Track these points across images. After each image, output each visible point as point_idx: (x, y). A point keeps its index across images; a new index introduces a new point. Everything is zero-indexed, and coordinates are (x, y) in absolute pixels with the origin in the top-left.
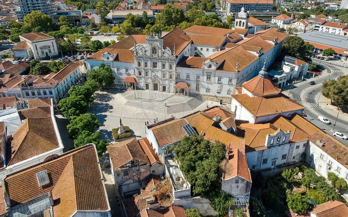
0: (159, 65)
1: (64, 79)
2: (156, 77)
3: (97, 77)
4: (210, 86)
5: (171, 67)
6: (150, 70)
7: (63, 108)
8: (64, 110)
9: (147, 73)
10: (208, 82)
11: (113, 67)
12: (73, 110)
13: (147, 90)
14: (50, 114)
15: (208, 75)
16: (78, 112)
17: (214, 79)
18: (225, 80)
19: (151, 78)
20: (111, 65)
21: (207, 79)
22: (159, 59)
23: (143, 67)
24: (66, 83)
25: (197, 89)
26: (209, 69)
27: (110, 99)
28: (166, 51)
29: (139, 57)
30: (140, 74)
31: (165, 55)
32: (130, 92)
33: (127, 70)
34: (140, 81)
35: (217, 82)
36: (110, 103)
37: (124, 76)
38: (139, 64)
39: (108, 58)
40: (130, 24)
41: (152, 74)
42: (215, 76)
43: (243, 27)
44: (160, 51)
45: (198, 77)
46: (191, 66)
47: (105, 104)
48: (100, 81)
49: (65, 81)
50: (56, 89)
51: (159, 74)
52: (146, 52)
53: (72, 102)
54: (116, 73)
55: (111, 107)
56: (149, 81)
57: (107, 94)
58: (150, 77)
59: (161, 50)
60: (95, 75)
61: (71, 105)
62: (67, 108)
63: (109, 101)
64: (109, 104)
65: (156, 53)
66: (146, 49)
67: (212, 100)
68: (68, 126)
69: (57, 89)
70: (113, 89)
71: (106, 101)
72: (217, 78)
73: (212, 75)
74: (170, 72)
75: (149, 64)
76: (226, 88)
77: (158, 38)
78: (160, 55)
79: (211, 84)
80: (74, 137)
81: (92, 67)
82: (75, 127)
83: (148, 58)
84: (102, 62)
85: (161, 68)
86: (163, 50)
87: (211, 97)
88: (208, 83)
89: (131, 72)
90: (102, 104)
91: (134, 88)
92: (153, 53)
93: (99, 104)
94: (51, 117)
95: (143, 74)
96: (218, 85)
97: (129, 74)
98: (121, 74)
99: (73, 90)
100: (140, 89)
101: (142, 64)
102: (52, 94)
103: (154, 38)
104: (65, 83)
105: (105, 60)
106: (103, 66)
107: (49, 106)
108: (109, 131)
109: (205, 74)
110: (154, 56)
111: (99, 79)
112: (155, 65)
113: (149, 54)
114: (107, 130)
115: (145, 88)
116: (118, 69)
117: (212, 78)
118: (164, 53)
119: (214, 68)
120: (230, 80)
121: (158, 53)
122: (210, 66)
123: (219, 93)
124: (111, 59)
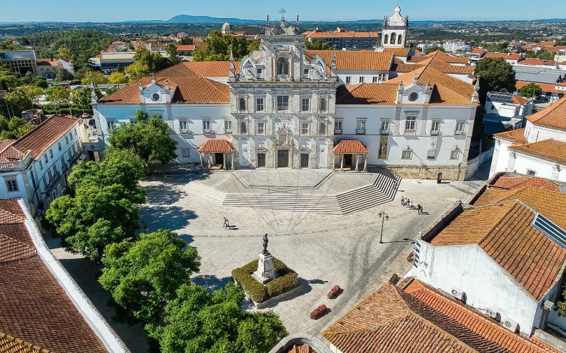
0: (295, 102)
1: (45, 149)
2: (284, 134)
3: (134, 143)
4: (413, 144)
5: (323, 106)
6: (271, 116)
7: (68, 225)
8: (73, 231)
9: (261, 125)
10: (407, 134)
11: (170, 119)
12: (104, 225)
13: (261, 168)
14: (32, 245)
15: (409, 118)
16: (118, 230)
17: (423, 126)
18: (448, 126)
19: (273, 138)
20: (165, 115)
21: (407, 127)
22: (295, 87)
23: (252, 111)
24: (51, 161)
25: (382, 152)
26: (412, 102)
27: (175, 196)
28: (313, 65)
29: (242, 86)
30: (243, 128)
31: (309, 75)
32: (221, 176)
33: (206, 124)
34: (244, 146)
35: (428, 132)
36: (182, 204)
37: (199, 141)
38: (242, 105)
39: (156, 97)
40: (146, 67)
41: (274, 128)
42: (425, 118)
43: (399, 45)
44: (297, 65)
45: (385, 125)
46: (369, 101)
47: (171, 209)
48: (144, 153)
49: (49, 156)
50: (29, 173)
51: (293, 126)
52: (259, 71)
53: (97, 201)
54: (178, 132)
55: (192, 215)
56: (268, 145)
57: (161, 186)
58: (271, 133)
59: (301, 64)
60: (129, 139)
61: (91, 211)
62: (82, 223)
63: (176, 200)
64: (180, 208)
65: (286, 72)
66: (262, 64)
67: (415, 176)
68: (102, 280)
69: (32, 173)
70: (174, 173)
71: (170, 202)
72: (429, 122)
73: (420, 115)
74: (323, 118)
75: (269, 101)
76: (449, 144)
77: (293, 34)
78: (297, 76)
79: (416, 138)
80: (137, 314)
81: (110, 123)
82: (130, 277)
83: (267, 87)
84: (139, 108)
85: (298, 110)
86: (306, 63)
87: (414, 171)
88: (408, 138)
89: (218, 126)
90: (162, 210)
91: (228, 167)
92: (279, 72)
93: (152, 210)
94: (36, 255)
95: (252, 127)
96: (430, 140)
97: (212, 134)
98: (190, 135)
99: (83, 174)
100: (243, 168)
101: (251, 103)
102: (16, 189)
103: (283, 32)
104: (47, 162)
105: (149, 101)
106: (143, 117)
107: (20, 220)
108: (220, 277)
109: (403, 114)
110: (282, 80)
111: (141, 147)
112: (282, 102)
113: (267, 75)
114: (213, 277)
115: (254, 164)
116: (183, 123)
117: (419, 123)
118: (306, 71)
119: (423, 98)
120: (460, 125)
121: (293, 71)
122: (414, 97)
123: (433, 158)
124: (165, 98)
